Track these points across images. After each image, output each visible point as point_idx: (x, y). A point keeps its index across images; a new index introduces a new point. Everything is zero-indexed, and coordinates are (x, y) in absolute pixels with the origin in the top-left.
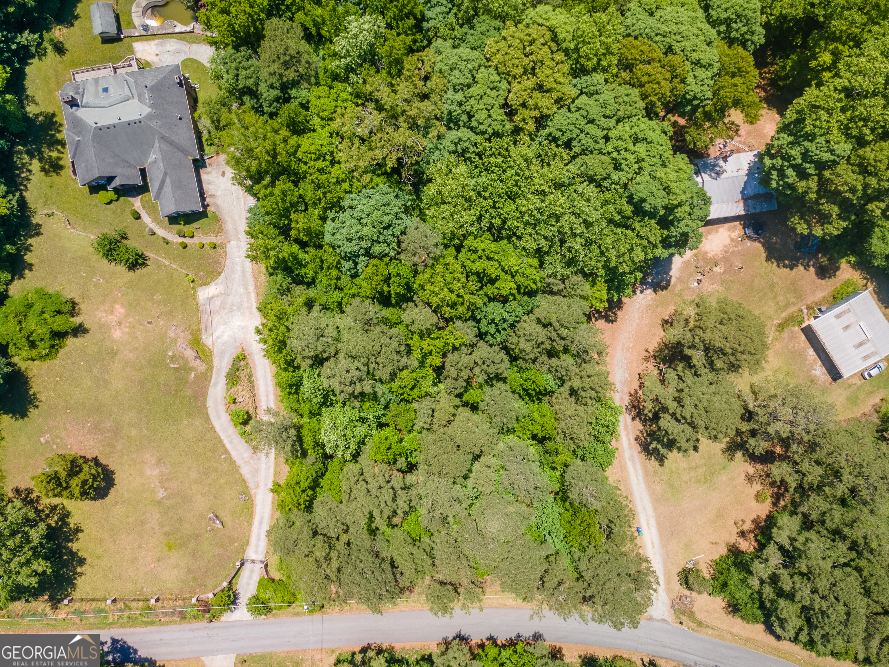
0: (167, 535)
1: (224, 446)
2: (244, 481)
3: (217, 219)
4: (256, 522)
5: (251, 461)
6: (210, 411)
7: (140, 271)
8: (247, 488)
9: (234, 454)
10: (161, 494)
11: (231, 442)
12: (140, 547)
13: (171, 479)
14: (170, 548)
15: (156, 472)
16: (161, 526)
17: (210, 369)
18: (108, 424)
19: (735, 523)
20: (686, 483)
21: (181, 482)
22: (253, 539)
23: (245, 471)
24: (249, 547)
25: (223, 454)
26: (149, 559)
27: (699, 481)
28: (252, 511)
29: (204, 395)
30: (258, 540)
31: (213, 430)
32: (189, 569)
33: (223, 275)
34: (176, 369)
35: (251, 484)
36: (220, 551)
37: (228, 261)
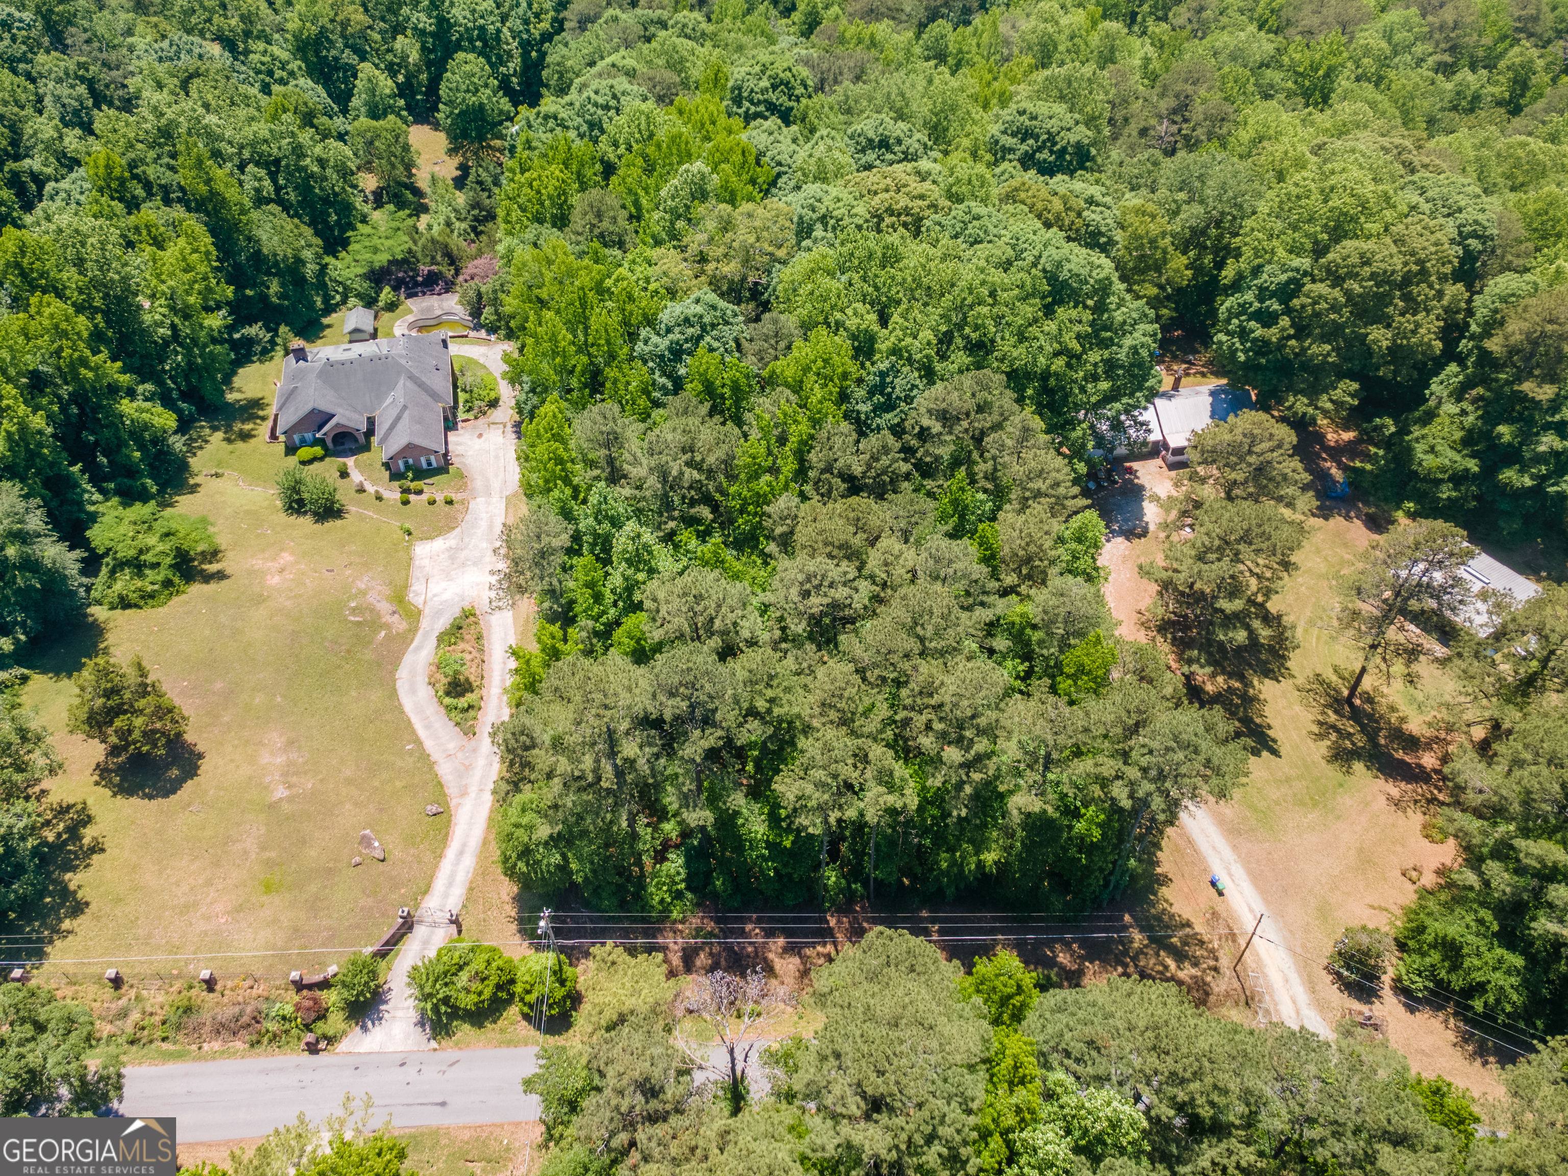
0: (269, 864)
1: (414, 732)
2: (440, 785)
3: (461, 476)
4: (451, 853)
5: (460, 755)
6: (399, 684)
7: (330, 524)
8: (445, 795)
9: (429, 745)
10: (281, 792)
11: (428, 727)
12: (209, 883)
13: (305, 773)
14: (268, 888)
15: (280, 760)
16: (263, 848)
17: (413, 630)
18: (219, 685)
19: (1404, 875)
20: (1278, 803)
21: (322, 780)
22: (439, 883)
23: (445, 770)
24: (427, 897)
25: (409, 743)
26: (219, 908)
27: (1302, 804)
28: (447, 834)
29: (396, 662)
30: (450, 884)
31: (400, 709)
32: (296, 930)
33: (458, 530)
34: (359, 623)
35: (452, 790)
36: (370, 902)
37: (468, 517)
